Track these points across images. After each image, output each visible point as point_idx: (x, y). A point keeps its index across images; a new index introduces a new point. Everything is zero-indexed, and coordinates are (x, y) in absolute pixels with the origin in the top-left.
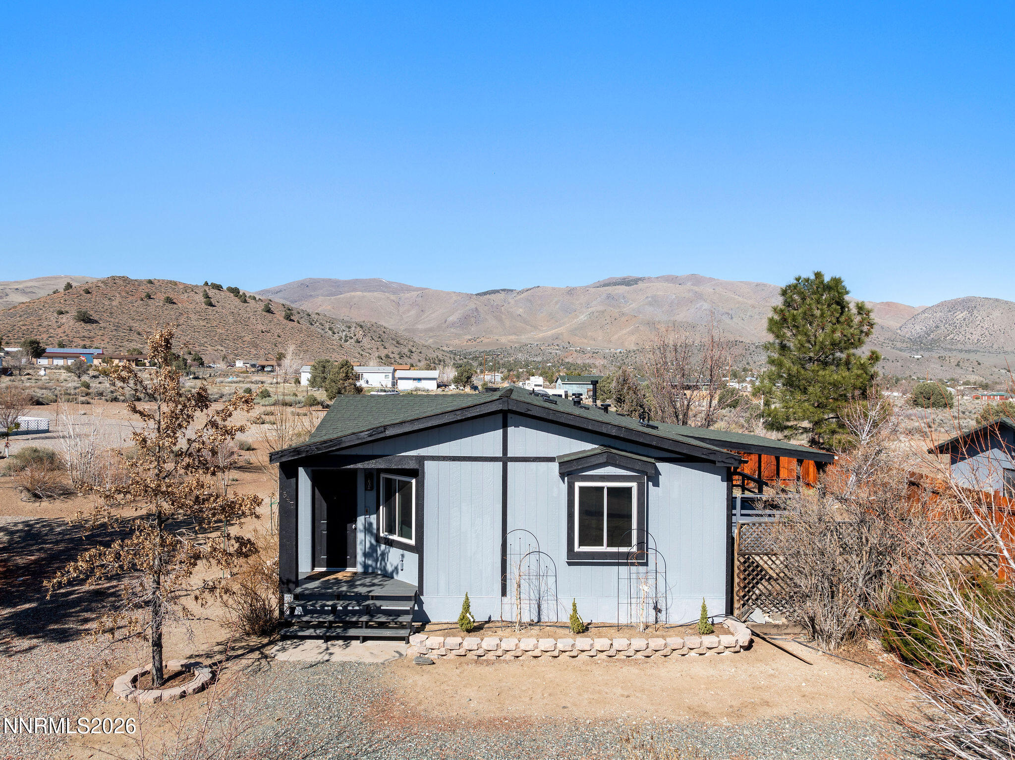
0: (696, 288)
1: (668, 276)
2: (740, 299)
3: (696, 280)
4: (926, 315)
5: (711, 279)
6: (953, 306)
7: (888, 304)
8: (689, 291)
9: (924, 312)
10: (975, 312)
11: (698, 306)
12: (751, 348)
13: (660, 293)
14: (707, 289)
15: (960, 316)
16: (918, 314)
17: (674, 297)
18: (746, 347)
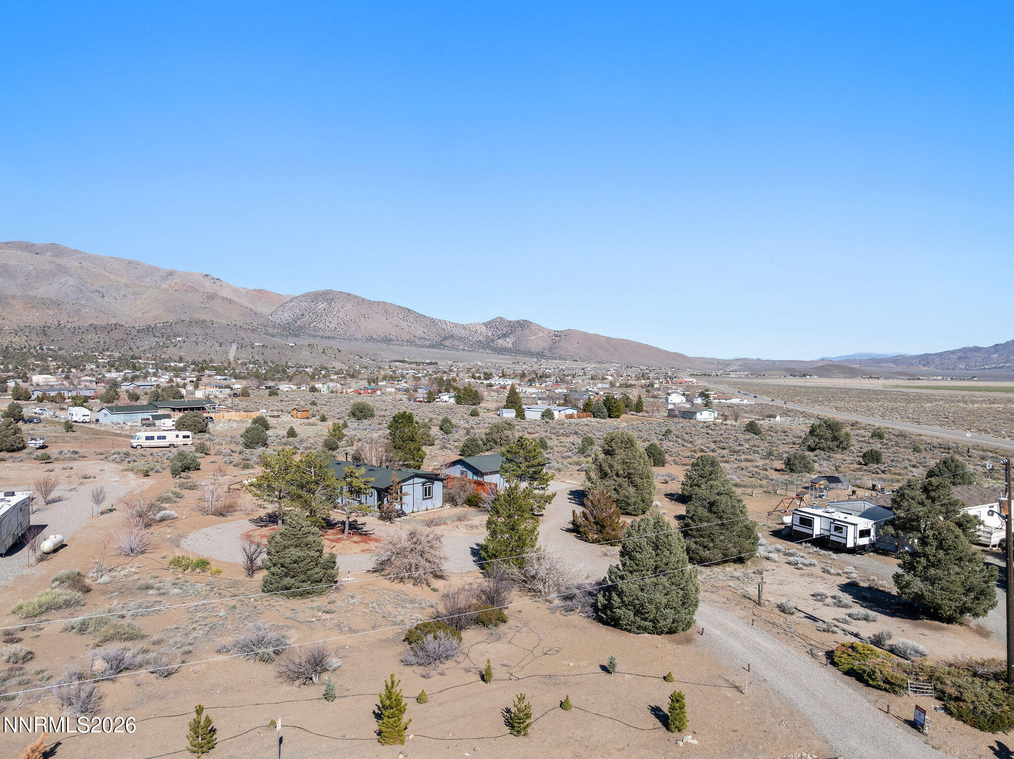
0: (58, 261)
1: (21, 243)
2: (112, 276)
3: (57, 250)
4: (294, 304)
5: (76, 252)
6: (316, 297)
7: (260, 291)
8: (51, 263)
9: (291, 300)
10: (333, 303)
11: (62, 280)
12: (132, 333)
13: (11, 262)
14: (72, 263)
15: (322, 305)
16: (287, 303)
17: (31, 268)
18: (128, 332)
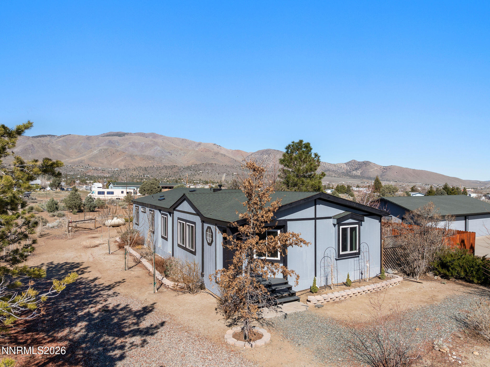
0: (154, 140)
1: (141, 133)
2: (175, 146)
3: (154, 136)
4: (253, 156)
5: (161, 136)
6: (263, 152)
7: (238, 151)
8: (151, 141)
9: (251, 155)
10: (270, 155)
11: (155, 148)
12: (181, 169)
13: (136, 141)
14: (160, 141)
15: (265, 157)
16: (249, 156)
17: (143, 143)
18: (179, 169)
